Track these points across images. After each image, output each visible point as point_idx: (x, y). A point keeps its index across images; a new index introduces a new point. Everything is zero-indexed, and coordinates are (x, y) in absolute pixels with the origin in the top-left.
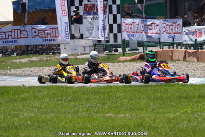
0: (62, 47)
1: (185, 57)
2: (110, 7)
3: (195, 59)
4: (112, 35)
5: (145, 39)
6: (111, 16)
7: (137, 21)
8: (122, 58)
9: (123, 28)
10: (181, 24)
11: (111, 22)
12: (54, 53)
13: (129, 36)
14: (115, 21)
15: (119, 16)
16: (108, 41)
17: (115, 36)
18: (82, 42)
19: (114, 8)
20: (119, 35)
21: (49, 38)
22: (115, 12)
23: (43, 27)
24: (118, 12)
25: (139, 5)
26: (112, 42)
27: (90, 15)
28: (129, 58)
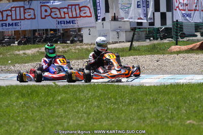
4: (158, 15)
8: (175, 48)
9: (175, 4)
13: (183, 15)
17: (163, 16)
20: (169, 15)
21: (67, 19)
23: (57, 3)
28: (184, 48)
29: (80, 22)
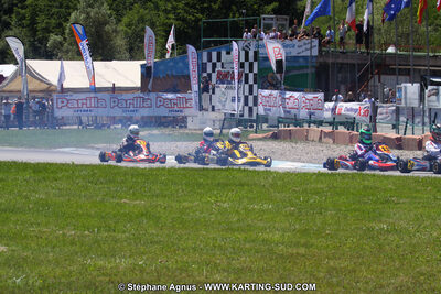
0: (189, 120)
1: (320, 138)
2: (247, 75)
3: (331, 141)
4: (246, 108)
5: (283, 115)
6: (247, 86)
7: (275, 93)
8: (252, 136)
9: (260, 101)
10: (322, 99)
11: (247, 93)
12: (181, 127)
13: (265, 110)
14: (251, 92)
15: (255, 86)
16: (242, 115)
17: (251, 110)
18: (212, 115)
19: (251, 76)
20: (255, 108)
21: (176, 108)
22: (251, 81)
23: (170, 96)
24: (255, 82)
25: (278, 76)
26: (246, 116)
27: (223, 83)
28: (261, 136)
29: (187, 112)
